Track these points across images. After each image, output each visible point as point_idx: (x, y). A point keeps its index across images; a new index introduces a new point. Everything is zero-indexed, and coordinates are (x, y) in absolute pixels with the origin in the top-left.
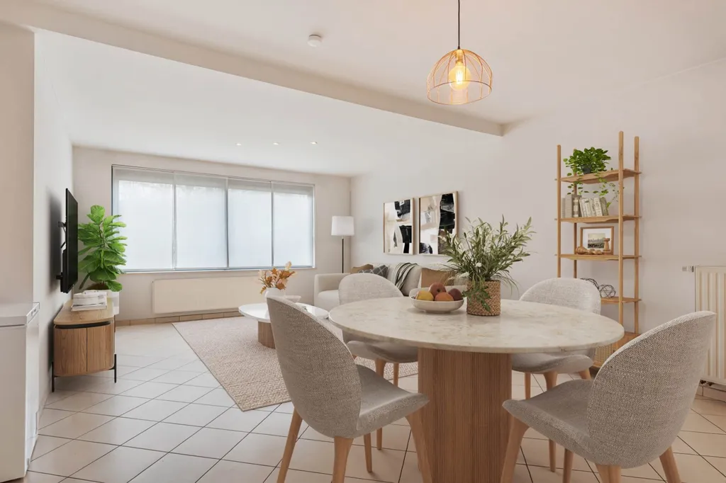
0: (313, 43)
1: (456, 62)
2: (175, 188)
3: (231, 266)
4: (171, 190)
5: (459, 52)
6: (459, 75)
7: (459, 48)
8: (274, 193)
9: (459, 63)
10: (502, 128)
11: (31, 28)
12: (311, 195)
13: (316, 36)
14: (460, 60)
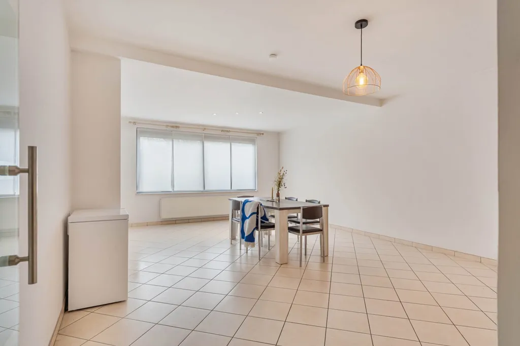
0: (272, 59)
1: (360, 73)
2: (173, 141)
3: (207, 189)
4: (171, 143)
5: (362, 67)
6: (362, 80)
7: (361, 65)
8: (232, 144)
9: (362, 73)
10: (381, 102)
11: (120, 58)
12: (254, 144)
13: (273, 55)
14: (362, 72)
